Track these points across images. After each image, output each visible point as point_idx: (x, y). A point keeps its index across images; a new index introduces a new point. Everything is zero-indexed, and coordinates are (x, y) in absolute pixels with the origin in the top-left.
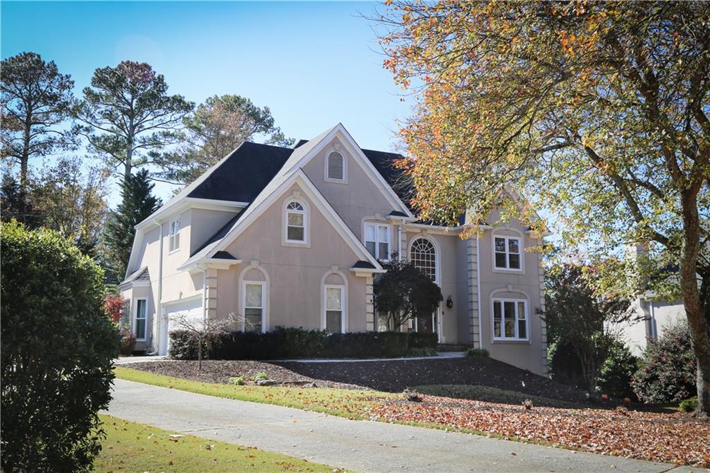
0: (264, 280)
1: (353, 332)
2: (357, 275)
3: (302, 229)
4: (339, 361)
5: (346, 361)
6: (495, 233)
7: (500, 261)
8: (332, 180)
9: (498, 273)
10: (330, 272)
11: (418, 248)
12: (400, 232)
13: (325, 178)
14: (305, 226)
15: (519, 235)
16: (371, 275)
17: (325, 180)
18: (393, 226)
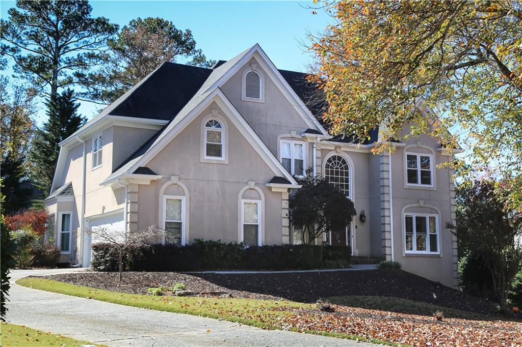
0: (184, 194)
1: (269, 245)
2: (273, 190)
3: (220, 146)
4: (255, 272)
5: (262, 272)
6: (407, 150)
7: (412, 177)
8: (249, 99)
9: (410, 189)
10: (247, 187)
11: (333, 164)
12: (315, 149)
13: (242, 97)
14: (223, 143)
15: (431, 153)
16: (286, 190)
17: (242, 99)
18: (308, 143)
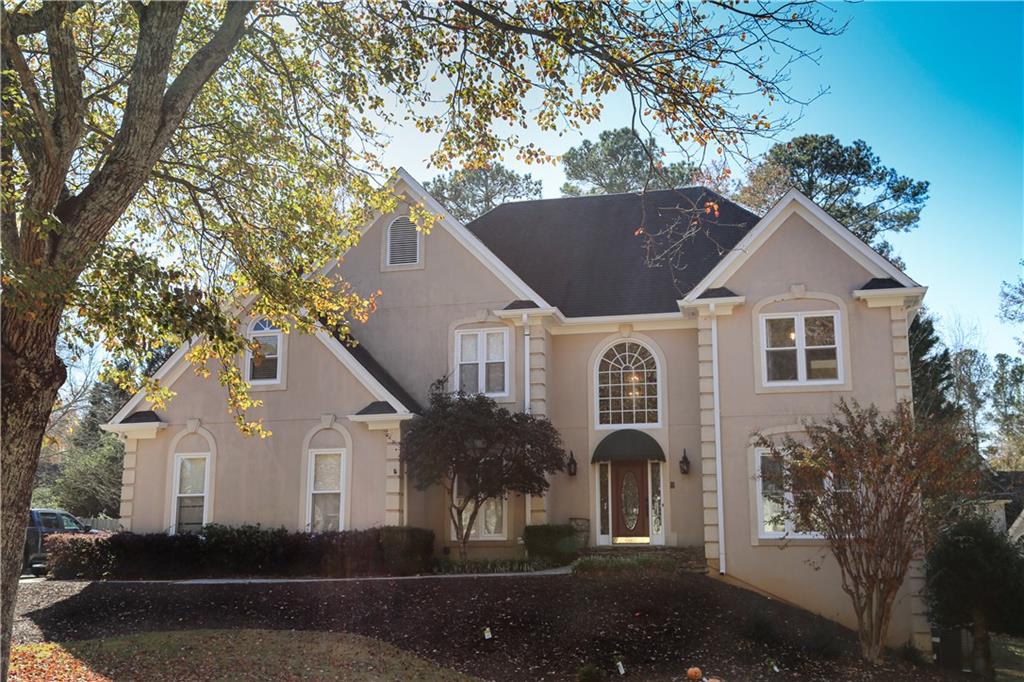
1: (360, 529)
2: (371, 428)
3: (275, 360)
6: (764, 310)
7: (782, 366)
8: (397, 267)
9: (773, 394)
12: (527, 338)
13: (382, 265)
14: (280, 356)
15: (836, 306)
16: (398, 426)
17: (382, 270)
18: (513, 329)
